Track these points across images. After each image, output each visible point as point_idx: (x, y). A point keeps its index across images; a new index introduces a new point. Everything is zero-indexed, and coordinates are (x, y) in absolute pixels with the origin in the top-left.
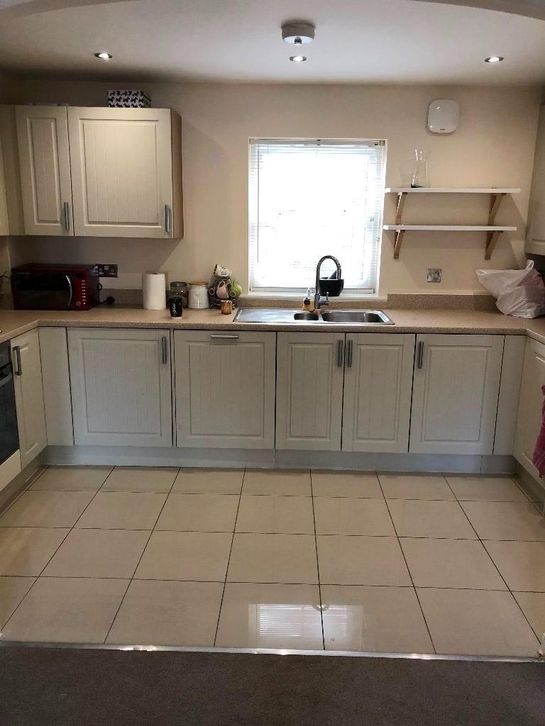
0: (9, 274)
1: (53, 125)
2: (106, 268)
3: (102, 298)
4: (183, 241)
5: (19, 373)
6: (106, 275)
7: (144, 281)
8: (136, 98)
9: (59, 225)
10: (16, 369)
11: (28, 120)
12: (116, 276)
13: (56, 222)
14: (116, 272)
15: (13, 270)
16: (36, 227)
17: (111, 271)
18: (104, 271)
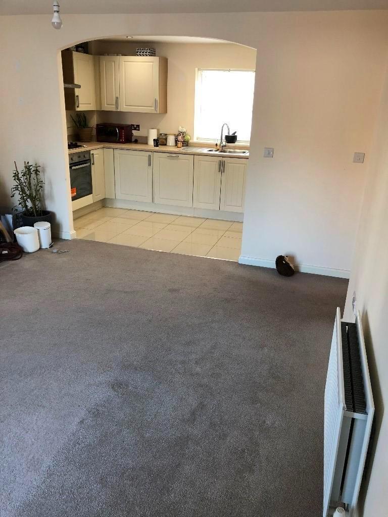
0: (95, 126)
1: (113, 64)
2: (135, 126)
3: (133, 140)
4: (167, 115)
5: (93, 164)
6: (135, 129)
7: (148, 133)
9: (114, 106)
10: (92, 162)
11: (104, 62)
12: (139, 130)
14: (139, 128)
15: (97, 125)
16: (107, 107)
17: (137, 128)
18: (134, 127)
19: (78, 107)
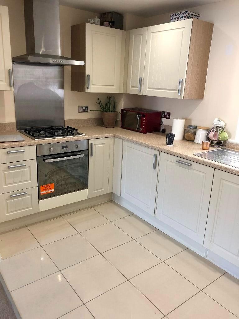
4: (203, 101)
6: (165, 117)
8: (183, 16)
9: (138, 89)
10: (90, 153)
11: (134, 36)
12: (169, 118)
13: (137, 87)
17: (168, 115)
18: (164, 115)
19: (88, 88)
